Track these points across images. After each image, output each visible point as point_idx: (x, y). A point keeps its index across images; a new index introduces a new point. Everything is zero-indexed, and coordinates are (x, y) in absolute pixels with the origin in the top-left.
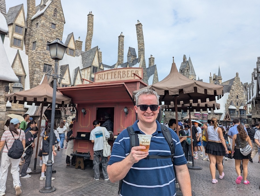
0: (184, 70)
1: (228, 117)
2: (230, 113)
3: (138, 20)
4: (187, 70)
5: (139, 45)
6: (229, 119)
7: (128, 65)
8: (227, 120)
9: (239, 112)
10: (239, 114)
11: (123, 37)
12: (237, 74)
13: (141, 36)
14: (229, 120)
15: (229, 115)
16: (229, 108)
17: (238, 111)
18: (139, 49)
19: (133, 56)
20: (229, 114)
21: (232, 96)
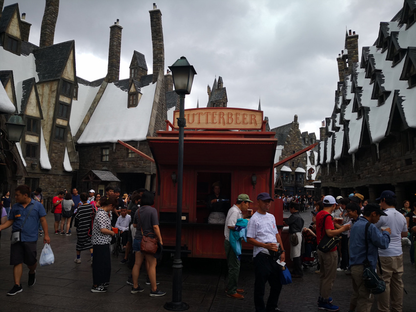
0: (218, 104)
1: (280, 184)
2: (282, 178)
3: (154, 4)
4: (223, 104)
5: (154, 51)
6: (281, 188)
7: (133, 85)
8: (279, 188)
9: (294, 177)
10: (294, 180)
11: (120, 29)
12: (296, 118)
13: (159, 34)
15: (281, 181)
16: (281, 170)
17: (293, 175)
18: (155, 57)
19: (141, 69)
21: (287, 152)
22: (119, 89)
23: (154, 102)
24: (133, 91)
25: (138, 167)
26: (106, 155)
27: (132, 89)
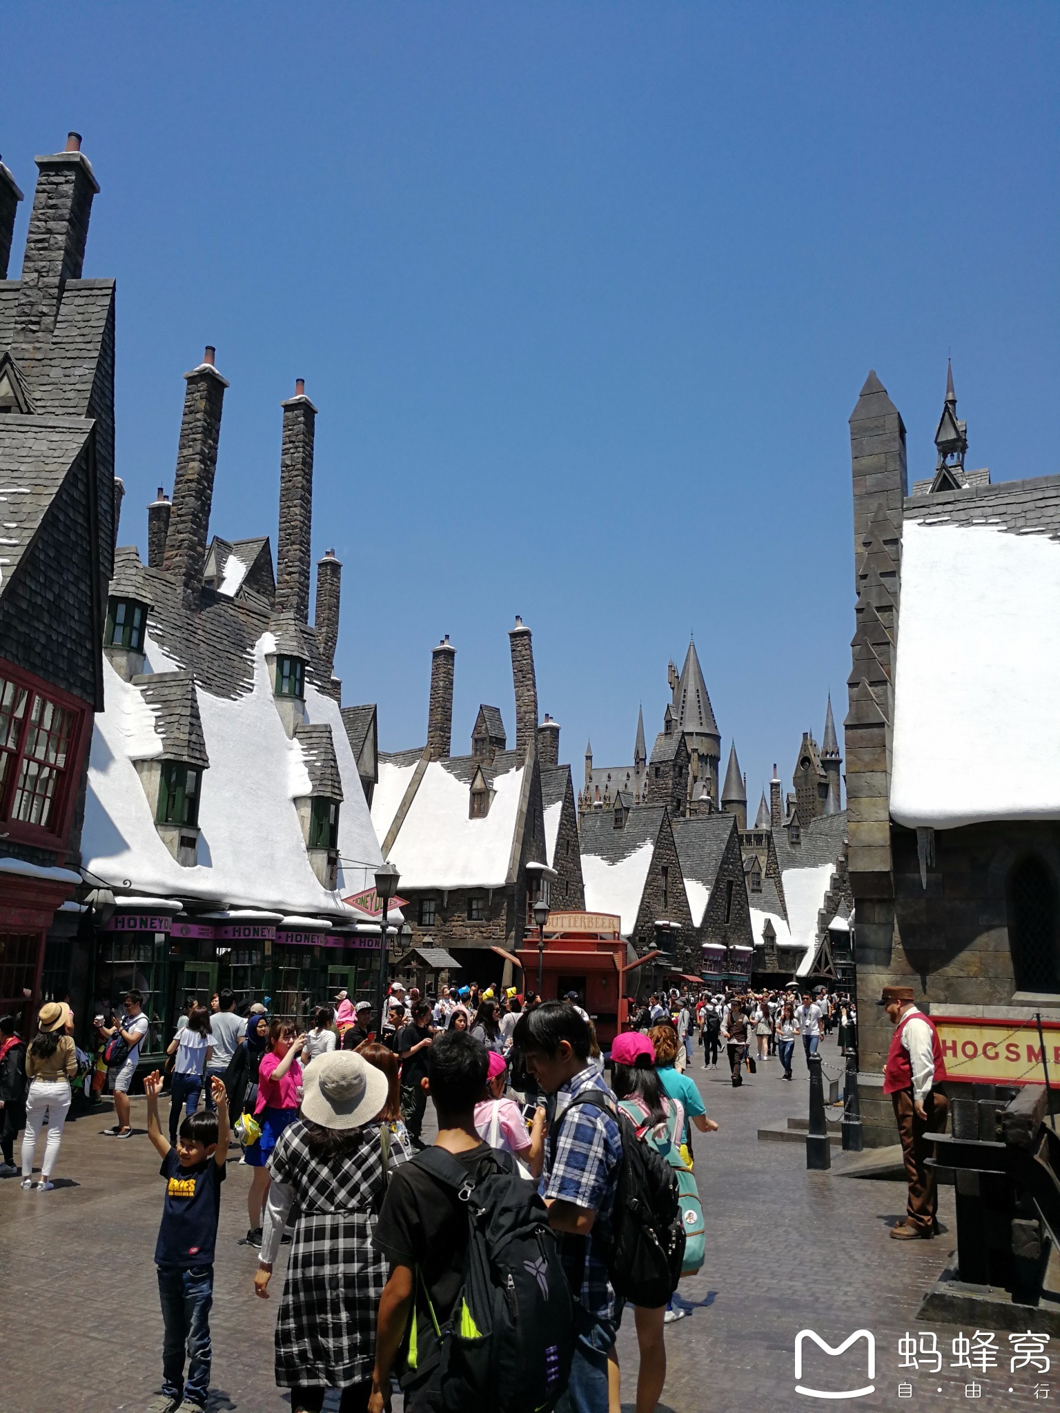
0: (667, 769)
1: (827, 963)
2: (832, 947)
3: (517, 616)
6: (831, 972)
7: (479, 774)
8: (823, 974)
11: (450, 654)
14: (828, 976)
15: (829, 956)
16: (831, 927)
18: (520, 719)
19: (494, 739)
20: (828, 950)
21: (844, 881)
22: (451, 776)
23: (520, 811)
24: (479, 787)
25: (490, 938)
26: (430, 913)
27: (479, 783)
